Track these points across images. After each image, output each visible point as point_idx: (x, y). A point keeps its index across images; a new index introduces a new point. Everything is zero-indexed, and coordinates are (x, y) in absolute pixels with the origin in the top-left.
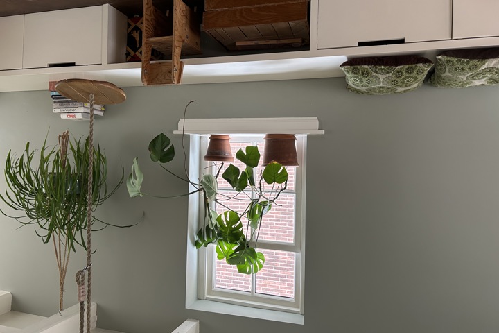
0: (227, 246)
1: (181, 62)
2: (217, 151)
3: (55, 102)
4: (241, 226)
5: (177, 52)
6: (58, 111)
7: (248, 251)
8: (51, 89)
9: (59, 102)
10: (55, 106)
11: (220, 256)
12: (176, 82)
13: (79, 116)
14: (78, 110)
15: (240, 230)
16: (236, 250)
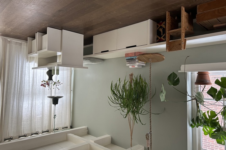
0: (209, 129)
1: (185, 39)
2: (202, 80)
3: (127, 61)
4: (217, 119)
5: (183, 35)
6: (128, 65)
7: (222, 132)
8: (126, 57)
9: (129, 61)
10: (127, 63)
11: (205, 133)
12: (183, 49)
13: (136, 66)
14: (136, 64)
15: (217, 121)
16: (215, 131)
